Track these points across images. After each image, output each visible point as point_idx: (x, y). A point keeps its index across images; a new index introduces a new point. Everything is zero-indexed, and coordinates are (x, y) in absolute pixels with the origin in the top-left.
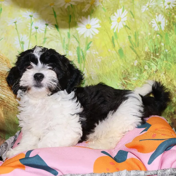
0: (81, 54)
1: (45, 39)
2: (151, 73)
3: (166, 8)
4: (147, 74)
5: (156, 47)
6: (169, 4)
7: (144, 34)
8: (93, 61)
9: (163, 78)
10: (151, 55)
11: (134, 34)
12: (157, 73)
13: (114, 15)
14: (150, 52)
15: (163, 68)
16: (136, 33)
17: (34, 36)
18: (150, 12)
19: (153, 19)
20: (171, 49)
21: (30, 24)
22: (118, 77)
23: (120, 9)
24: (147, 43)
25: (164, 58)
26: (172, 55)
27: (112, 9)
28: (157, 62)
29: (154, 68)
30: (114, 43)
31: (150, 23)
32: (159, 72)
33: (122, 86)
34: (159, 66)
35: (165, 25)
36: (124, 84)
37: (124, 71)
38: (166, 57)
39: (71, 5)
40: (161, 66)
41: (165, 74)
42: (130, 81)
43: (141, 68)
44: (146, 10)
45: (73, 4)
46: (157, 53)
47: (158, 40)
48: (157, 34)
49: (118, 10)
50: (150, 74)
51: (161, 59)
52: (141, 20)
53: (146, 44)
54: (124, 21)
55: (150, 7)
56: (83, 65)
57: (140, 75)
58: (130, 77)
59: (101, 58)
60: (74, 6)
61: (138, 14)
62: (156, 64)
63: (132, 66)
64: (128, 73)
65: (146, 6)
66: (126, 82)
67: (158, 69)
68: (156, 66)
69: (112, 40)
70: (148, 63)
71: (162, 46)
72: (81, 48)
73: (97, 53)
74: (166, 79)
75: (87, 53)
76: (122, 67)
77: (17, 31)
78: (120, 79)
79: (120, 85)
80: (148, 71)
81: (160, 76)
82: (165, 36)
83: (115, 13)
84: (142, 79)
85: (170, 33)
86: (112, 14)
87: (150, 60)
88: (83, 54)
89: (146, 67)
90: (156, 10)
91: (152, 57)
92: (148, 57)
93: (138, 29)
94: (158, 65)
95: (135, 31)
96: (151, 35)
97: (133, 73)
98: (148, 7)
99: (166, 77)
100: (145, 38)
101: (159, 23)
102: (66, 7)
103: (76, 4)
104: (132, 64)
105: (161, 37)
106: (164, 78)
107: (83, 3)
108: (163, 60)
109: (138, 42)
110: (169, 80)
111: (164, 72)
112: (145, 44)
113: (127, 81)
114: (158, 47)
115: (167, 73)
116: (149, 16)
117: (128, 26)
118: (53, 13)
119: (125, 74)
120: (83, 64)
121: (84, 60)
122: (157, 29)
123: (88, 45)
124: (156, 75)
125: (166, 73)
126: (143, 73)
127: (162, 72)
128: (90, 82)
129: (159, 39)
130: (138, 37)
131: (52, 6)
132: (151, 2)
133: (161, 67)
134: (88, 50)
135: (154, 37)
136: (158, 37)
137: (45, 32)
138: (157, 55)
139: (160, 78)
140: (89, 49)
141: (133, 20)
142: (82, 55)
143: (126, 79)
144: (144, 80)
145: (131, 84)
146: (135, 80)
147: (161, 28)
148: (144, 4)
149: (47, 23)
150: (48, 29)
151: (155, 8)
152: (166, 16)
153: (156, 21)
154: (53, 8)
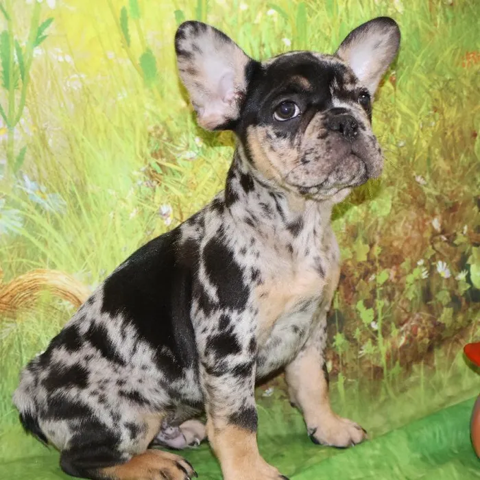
0: (16, 58)
5: (266, 50)
7: (227, 8)
8: (53, 84)
11: (196, 5)
16: (200, 1)
22: (135, 149)
30: (127, 30)
33: (148, 178)
36: (155, 171)
37: (157, 128)
42: (174, 161)
47: (273, 28)
48: (268, 7)
56: (19, 97)
57: (208, 143)
58: (175, 151)
59: (81, 78)
63: (184, 112)
64: (169, 133)
66: (161, 166)
69: (120, 22)
71: (284, 46)
72: (15, 37)
73: (68, 59)
75: (34, 56)
76: (148, 114)
78: (142, 154)
79: (143, 175)
82: (296, 13)
84: (213, 157)
85: (313, 6)
88: (20, 58)
96: (248, 10)
97: (184, 136)
100: (230, 20)
104: (184, 104)
105: (284, 15)
113: (163, 162)
114: (271, 50)
119: (159, 137)
120: (20, 92)
121: (23, 78)
123: (40, 32)
128: (40, 156)
129: (276, 25)
130: (206, 18)
134: (37, 47)
135: (259, 18)
136: (272, 16)
140: (42, 44)
142: (17, 63)
143: (162, 157)
144: (222, 160)
145: (177, 174)
146: (191, 158)
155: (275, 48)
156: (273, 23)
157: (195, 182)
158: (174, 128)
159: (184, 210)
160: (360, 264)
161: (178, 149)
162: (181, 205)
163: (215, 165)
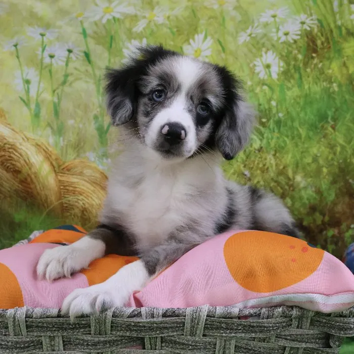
1: (66, 76)
2: (251, 151)
3: (280, 42)
4: (244, 154)
5: (262, 107)
6: (286, 34)
9: (271, 162)
12: (260, 153)
13: (189, 44)
15: (272, 145)
17: (47, 70)
18: (253, 45)
19: (257, 58)
20: (288, 112)
21: (41, 49)
23: (200, 35)
25: (276, 128)
26: (289, 123)
27: (186, 33)
28: (262, 134)
29: (257, 144)
31: (251, 65)
32: (265, 151)
34: (265, 141)
35: (279, 70)
38: (278, 126)
39: (114, 18)
40: (270, 141)
41: (274, 155)
44: (245, 40)
45: (117, 16)
46: (264, 118)
47: (266, 96)
48: (264, 84)
49: (196, 36)
50: (248, 153)
51: (270, 129)
52: (237, 58)
54: (207, 57)
55: (253, 35)
60: (119, 20)
61: (231, 46)
62: (261, 138)
65: (246, 32)
67: (263, 146)
68: (261, 140)
71: (272, 106)
77: (19, 61)
81: (266, 159)
82: (278, 88)
83: (191, 41)
85: (289, 85)
86: (185, 41)
90: (264, 43)
94: (263, 137)
96: (252, 85)
99: (276, 160)
101: (268, 66)
102: (104, 21)
103: (122, 18)
105: (272, 89)
106: (273, 162)
107: (136, 16)
108: (274, 131)
110: (281, 167)
111: (273, 152)
114: (265, 108)
115: (277, 155)
116: (251, 51)
118: (81, 31)
122: (263, 75)
124: (259, 156)
125: (276, 153)
127: (270, 151)
131: (80, 19)
132: (254, 27)
133: (269, 143)
135: (258, 90)
136: (265, 90)
137: (67, 65)
138: (262, 121)
139: (266, 163)
141: (223, 55)
144: (238, 164)
147: (270, 76)
148: (244, 30)
149: (71, 48)
150: (71, 58)
151: (262, 38)
152: (280, 54)
153: (262, 62)
154: (81, 22)
155: (267, 107)
156: (265, 93)
160: (318, 226)
163: (235, 166)
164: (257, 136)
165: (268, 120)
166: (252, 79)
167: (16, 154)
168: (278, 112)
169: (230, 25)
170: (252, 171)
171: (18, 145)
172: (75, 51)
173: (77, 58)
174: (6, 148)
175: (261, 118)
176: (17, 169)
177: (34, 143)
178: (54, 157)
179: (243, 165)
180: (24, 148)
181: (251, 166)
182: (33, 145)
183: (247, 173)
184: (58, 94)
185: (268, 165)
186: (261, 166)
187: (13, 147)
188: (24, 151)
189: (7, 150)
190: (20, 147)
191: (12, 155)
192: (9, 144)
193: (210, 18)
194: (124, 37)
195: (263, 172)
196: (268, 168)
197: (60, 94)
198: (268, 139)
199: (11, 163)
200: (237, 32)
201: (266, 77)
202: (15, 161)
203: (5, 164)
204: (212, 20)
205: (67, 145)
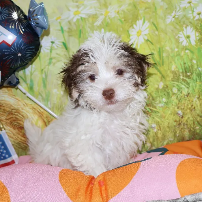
1: (51, 59)
2: (182, 97)
3: (195, 19)
4: (177, 99)
6: (199, 14)
7: (170, 51)
9: (197, 103)
10: (180, 75)
11: (158, 50)
12: (189, 97)
13: (133, 28)
14: (179, 71)
15: (196, 91)
16: (160, 48)
18: (177, 23)
19: (180, 32)
23: (140, 21)
24: (174, 61)
25: (198, 79)
27: (130, 21)
28: (188, 84)
29: (185, 91)
31: (177, 37)
32: (192, 95)
34: (191, 89)
35: (196, 39)
36: (148, 111)
38: (200, 77)
39: (81, 18)
40: (194, 88)
41: (198, 98)
43: (168, 91)
44: (171, 21)
45: (84, 16)
46: (188, 73)
47: (188, 57)
48: (186, 49)
49: (137, 21)
50: (180, 98)
51: (193, 80)
52: (166, 34)
53: (173, 63)
54: (146, 35)
55: (176, 17)
57: (168, 100)
60: (84, 19)
61: (162, 26)
62: (188, 86)
63: (157, 89)
64: (152, 97)
65: (171, 15)
66: (151, 109)
67: (190, 92)
68: (188, 88)
70: (177, 85)
71: (193, 63)
74: (200, 105)
80: (177, 95)
81: (192, 101)
82: (197, 51)
83: (134, 26)
84: (170, 105)
86: (130, 27)
87: (179, 81)
89: (175, 90)
90: (184, 21)
91: (182, 77)
92: (176, 78)
93: (163, 43)
94: (190, 87)
95: (158, 46)
96: (178, 51)
97: (158, 98)
98: (174, 17)
99: (200, 101)
100: (171, 55)
101: (188, 37)
102: (75, 20)
103: (87, 17)
104: (157, 86)
105: (192, 52)
107: (96, 15)
108: (196, 81)
109: (163, 60)
112: (171, 62)
113: (151, 108)
114: (188, 65)
115: (201, 97)
116: (176, 28)
117: (150, 40)
118: (60, 28)
119: (149, 99)
122: (185, 43)
124: (188, 99)
125: (199, 96)
126: (171, 97)
127: (195, 95)
130: (163, 55)
131: (59, 20)
132: (177, 11)
133: (194, 89)
135: (182, 54)
136: (188, 53)
137: (51, 52)
138: (187, 75)
139: (193, 104)
141: (157, 33)
143: (151, 106)
144: (174, 107)
145: (157, 112)
146: (162, 106)
147: (190, 43)
148: (170, 14)
149: (53, 41)
150: (54, 47)
151: (182, 18)
152: (196, 28)
153: (184, 34)
154: (60, 23)
155: (190, 64)
156: (188, 55)
157: (164, 115)
158: (154, 95)
159: (161, 126)
161: (156, 103)
162: (160, 124)
163: (171, 108)
164: (185, 85)
165: (192, 74)
166: (178, 47)
167: (20, 116)
168: (198, 68)
169: (160, 12)
170: (184, 111)
171: (20, 109)
172: (56, 42)
173: (58, 47)
174: (13, 112)
175: (186, 72)
176: (21, 126)
177: (31, 107)
178: (45, 116)
179: (177, 107)
180: (25, 112)
181: (183, 107)
182: (31, 108)
183: (180, 112)
184: (45, 72)
185: (194, 105)
186: (190, 106)
187: (18, 111)
188: (25, 113)
189: (14, 114)
190: (22, 111)
191: (17, 117)
192: (15, 110)
193: (146, 9)
194: (89, 30)
195: (191, 111)
196: (194, 108)
197: (46, 72)
198: (193, 87)
199: (17, 122)
200: (165, 16)
201: (187, 44)
202: (20, 121)
203: (13, 123)
204: (147, 9)
205: (53, 107)
